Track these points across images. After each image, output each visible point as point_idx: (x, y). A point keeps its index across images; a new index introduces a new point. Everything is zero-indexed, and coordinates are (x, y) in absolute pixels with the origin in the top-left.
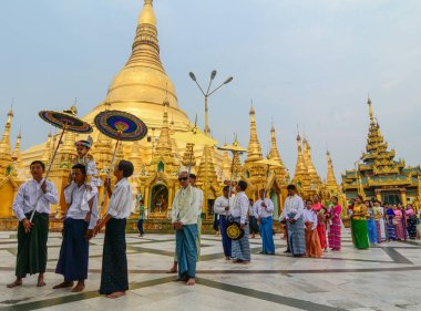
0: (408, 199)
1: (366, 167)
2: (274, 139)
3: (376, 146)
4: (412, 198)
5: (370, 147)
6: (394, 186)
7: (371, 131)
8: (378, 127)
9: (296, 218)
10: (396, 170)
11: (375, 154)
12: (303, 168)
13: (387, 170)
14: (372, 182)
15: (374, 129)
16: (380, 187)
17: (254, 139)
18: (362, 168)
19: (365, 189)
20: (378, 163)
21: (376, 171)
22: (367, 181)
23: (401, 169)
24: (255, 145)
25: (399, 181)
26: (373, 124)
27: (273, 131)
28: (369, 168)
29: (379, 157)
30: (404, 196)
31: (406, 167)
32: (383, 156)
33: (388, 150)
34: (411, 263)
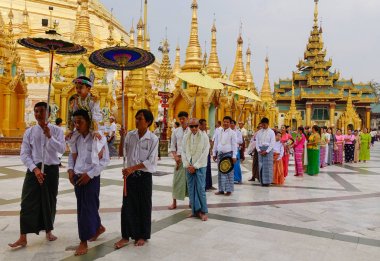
0: (336, 114)
1: (301, 76)
2: (214, 41)
3: (315, 53)
4: (340, 113)
5: (308, 54)
6: (325, 99)
7: (313, 35)
8: (321, 31)
9: (268, 151)
10: (330, 83)
11: (312, 63)
12: (241, 77)
13: (321, 82)
14: (305, 94)
15: (316, 33)
16: (312, 100)
17: (194, 42)
18: (297, 77)
19: (297, 102)
20: (314, 73)
21: (311, 82)
22: (300, 93)
23: (335, 81)
24: (195, 49)
25: (331, 94)
26: (316, 27)
27: (214, 30)
28: (303, 78)
29: (316, 66)
30: (332, 111)
31: (339, 80)
32: (320, 66)
33: (326, 59)
34: (357, 190)
